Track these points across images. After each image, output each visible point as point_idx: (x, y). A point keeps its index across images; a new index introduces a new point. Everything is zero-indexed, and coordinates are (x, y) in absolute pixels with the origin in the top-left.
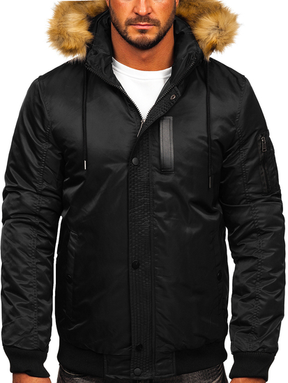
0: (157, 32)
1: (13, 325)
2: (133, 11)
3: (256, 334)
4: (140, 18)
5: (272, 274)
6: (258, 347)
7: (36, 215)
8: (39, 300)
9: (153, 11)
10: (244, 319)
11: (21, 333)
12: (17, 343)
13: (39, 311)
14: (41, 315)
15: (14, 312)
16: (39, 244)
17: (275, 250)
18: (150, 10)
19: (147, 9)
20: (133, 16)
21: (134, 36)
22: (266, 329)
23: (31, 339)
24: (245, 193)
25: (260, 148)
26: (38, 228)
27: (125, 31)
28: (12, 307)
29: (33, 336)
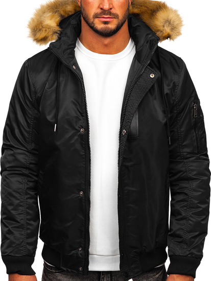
0: (117, 23)
1: (8, 241)
2: (99, 7)
3: (187, 244)
4: (104, 11)
5: (199, 205)
6: (188, 253)
7: (26, 168)
8: (28, 222)
9: (113, 7)
10: (178, 233)
11: (14, 245)
12: (11, 252)
13: (28, 229)
14: (29, 231)
15: (10, 232)
16: (28, 186)
17: (202, 190)
18: (111, 7)
19: (109, 5)
20: (99, 11)
21: (99, 26)
22: (194, 241)
23: (21, 248)
24: (180, 152)
25: (192, 114)
26: (28, 176)
27: (92, 22)
28: (8, 229)
29: (22, 246)
